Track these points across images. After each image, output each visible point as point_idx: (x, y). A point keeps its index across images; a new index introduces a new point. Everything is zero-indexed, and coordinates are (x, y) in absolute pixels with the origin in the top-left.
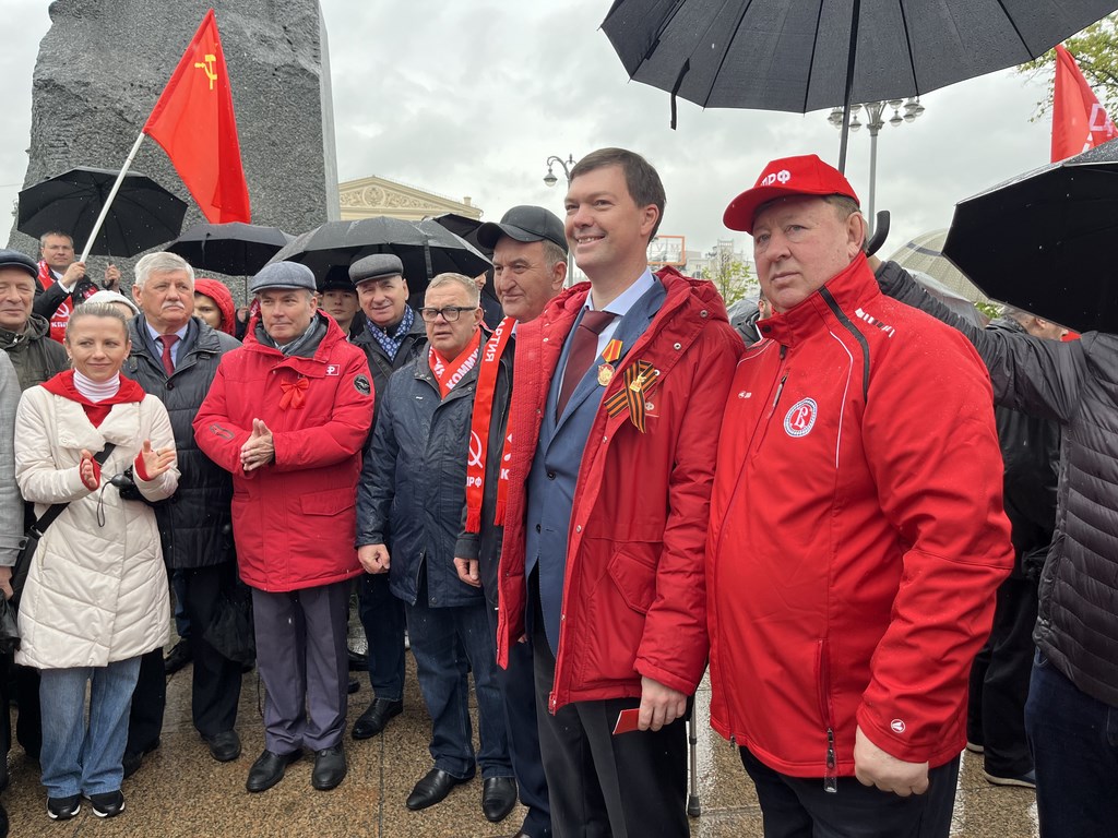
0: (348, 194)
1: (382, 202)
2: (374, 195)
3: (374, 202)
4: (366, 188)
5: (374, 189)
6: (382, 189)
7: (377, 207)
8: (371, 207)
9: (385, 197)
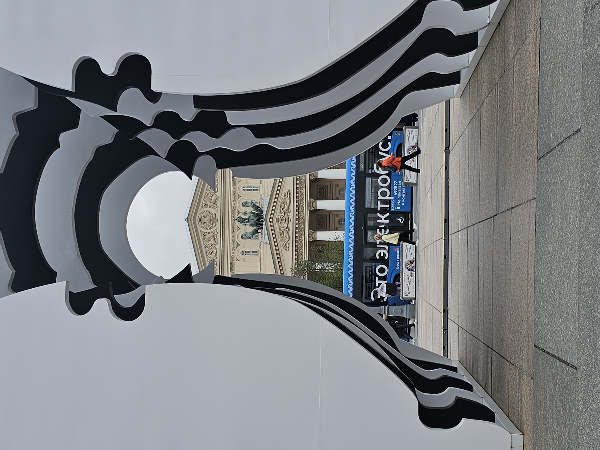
0: (206, 246)
1: (213, 211)
2: (206, 220)
3: (213, 220)
4: (199, 228)
5: (200, 220)
6: (199, 212)
7: (218, 217)
8: (218, 224)
9: (208, 209)
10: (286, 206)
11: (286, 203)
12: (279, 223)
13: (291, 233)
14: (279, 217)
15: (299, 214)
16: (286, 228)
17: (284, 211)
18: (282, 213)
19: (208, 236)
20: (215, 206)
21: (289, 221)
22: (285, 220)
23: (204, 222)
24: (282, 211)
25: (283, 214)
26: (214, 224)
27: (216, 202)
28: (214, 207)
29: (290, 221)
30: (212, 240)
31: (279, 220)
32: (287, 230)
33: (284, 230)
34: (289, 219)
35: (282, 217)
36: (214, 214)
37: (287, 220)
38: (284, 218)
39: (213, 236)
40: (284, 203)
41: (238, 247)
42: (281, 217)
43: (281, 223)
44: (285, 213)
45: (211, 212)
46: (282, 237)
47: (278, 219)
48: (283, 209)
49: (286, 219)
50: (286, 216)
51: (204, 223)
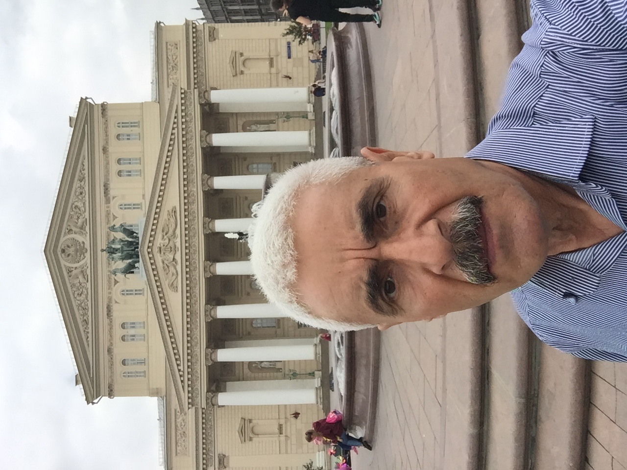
2: (71, 251)
4: (63, 262)
6: (62, 240)
7: (87, 246)
8: (88, 255)
9: (73, 236)
10: (170, 229)
11: (170, 226)
12: (162, 253)
13: (179, 268)
14: (162, 245)
15: (190, 240)
16: (172, 260)
17: (168, 237)
18: (165, 240)
19: (74, 272)
20: (82, 231)
21: (175, 251)
22: (169, 249)
23: (68, 253)
24: (165, 237)
25: (167, 241)
26: (82, 256)
27: (84, 227)
28: (81, 234)
29: (177, 250)
30: (81, 277)
31: (162, 249)
32: (174, 263)
33: (170, 263)
34: (175, 247)
35: (166, 245)
36: (81, 243)
37: (173, 249)
38: (168, 247)
39: (82, 272)
40: (167, 225)
41: (116, 286)
42: (164, 246)
43: (164, 253)
44: (169, 240)
45: (77, 239)
46: (167, 274)
47: (160, 248)
48: (166, 234)
49: (171, 248)
50: (171, 243)
51: (69, 255)
